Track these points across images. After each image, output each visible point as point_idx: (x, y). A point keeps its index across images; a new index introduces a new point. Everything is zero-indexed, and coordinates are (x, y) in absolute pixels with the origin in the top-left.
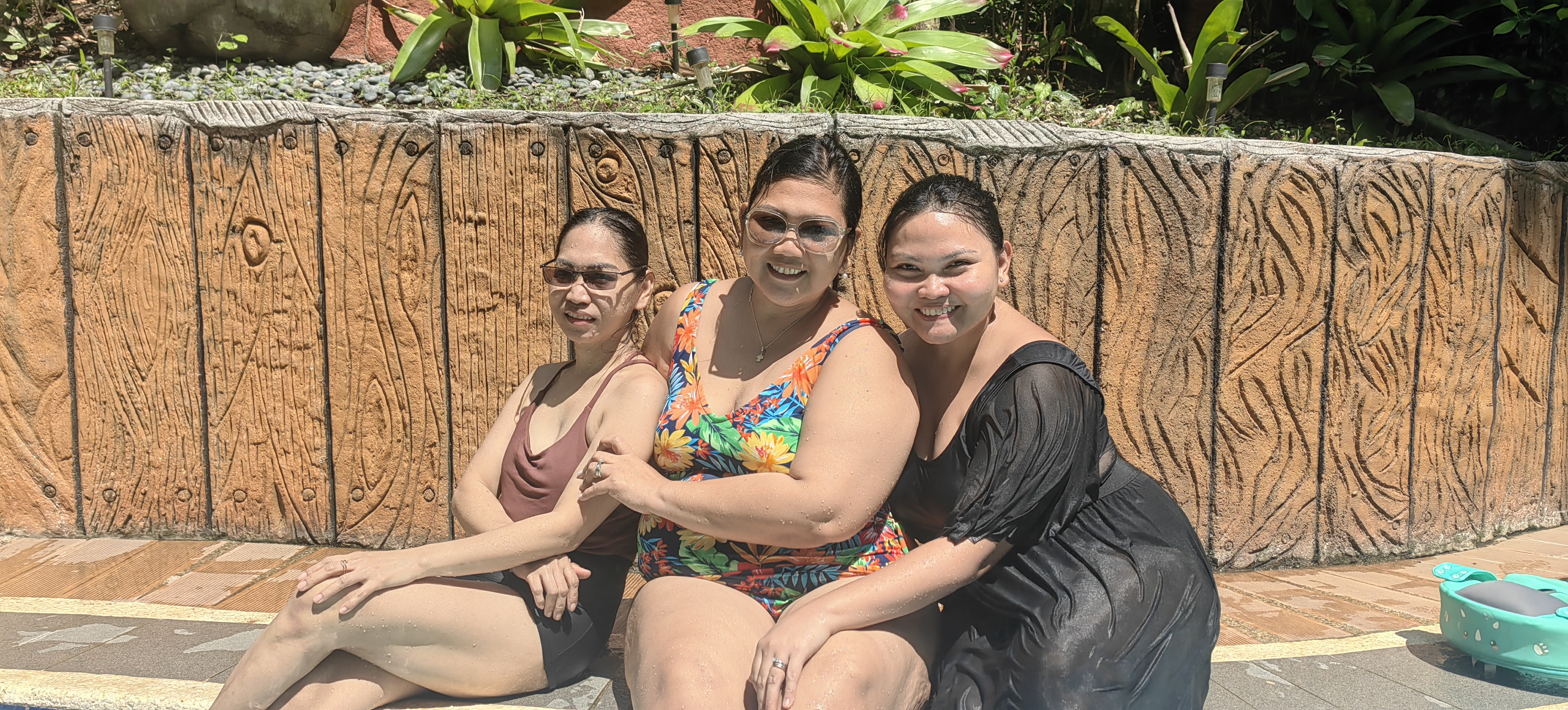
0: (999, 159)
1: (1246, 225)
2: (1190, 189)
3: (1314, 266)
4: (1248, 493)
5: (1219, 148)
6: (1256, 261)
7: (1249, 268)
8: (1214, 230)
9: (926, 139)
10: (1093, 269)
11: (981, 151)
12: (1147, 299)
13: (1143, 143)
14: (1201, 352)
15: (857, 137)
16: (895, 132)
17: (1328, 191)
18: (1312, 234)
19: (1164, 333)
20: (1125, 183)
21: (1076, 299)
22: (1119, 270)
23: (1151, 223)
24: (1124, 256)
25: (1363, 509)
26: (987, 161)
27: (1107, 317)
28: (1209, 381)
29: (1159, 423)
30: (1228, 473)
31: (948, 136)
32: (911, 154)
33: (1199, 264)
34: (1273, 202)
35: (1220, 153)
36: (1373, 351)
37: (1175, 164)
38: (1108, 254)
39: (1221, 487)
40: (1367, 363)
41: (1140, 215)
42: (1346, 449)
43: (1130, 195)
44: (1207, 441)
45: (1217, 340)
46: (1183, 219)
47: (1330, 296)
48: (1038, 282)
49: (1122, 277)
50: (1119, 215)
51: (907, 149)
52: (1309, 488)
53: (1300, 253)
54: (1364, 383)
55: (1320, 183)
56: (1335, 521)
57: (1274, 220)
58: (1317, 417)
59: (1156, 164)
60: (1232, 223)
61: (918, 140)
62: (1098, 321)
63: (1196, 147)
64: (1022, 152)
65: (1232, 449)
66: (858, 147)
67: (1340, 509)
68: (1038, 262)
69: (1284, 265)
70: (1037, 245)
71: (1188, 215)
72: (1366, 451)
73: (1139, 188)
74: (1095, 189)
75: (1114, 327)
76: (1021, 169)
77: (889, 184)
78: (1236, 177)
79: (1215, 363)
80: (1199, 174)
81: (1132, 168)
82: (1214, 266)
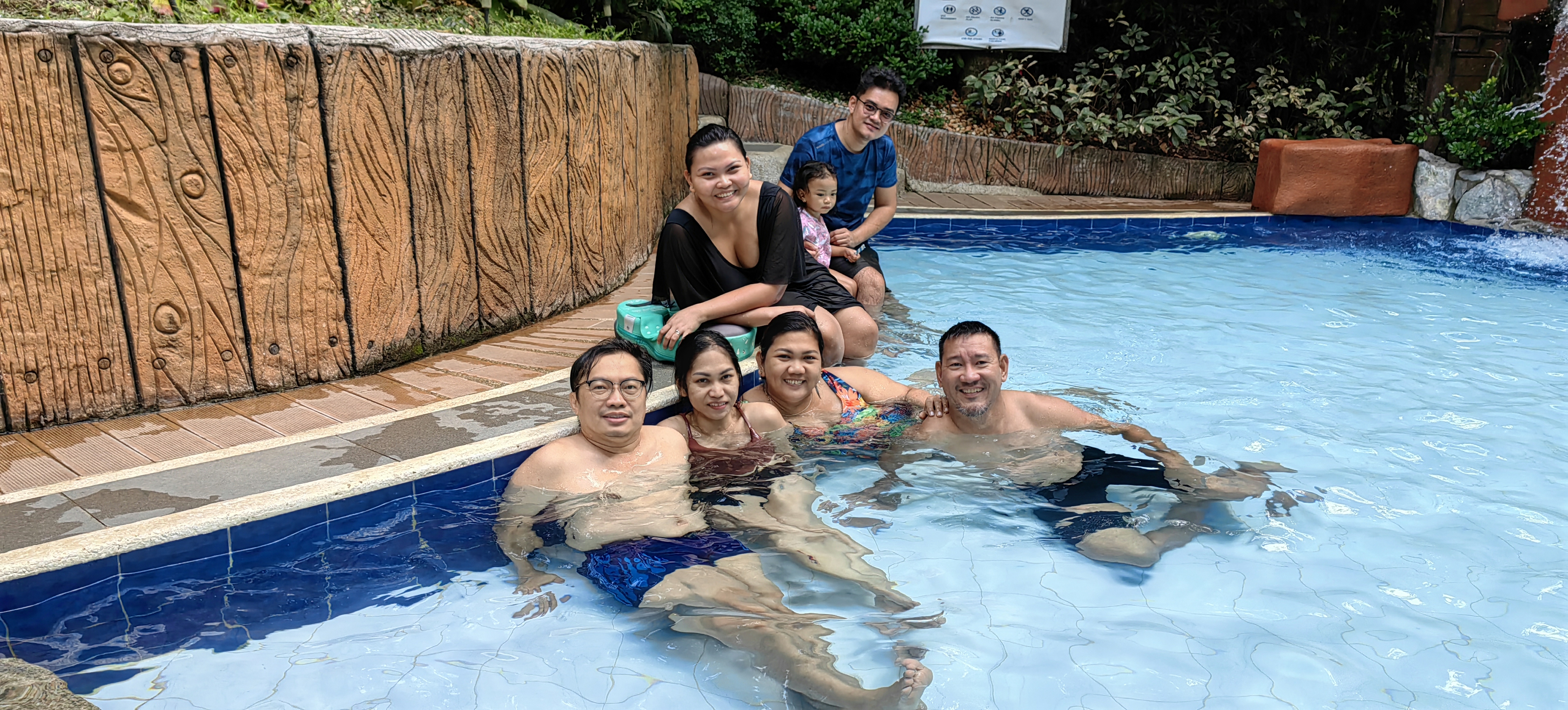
0: (411, 58)
1: (531, 96)
2: (504, 74)
3: (560, 119)
4: (545, 269)
5: (513, 45)
6: (537, 118)
7: (534, 123)
8: (517, 100)
9: (373, 46)
10: (465, 132)
11: (404, 53)
12: (491, 149)
13: (480, 43)
14: (518, 183)
15: (329, 45)
16: (354, 41)
17: (562, 71)
18: (559, 100)
19: (501, 171)
20: (475, 72)
21: (459, 153)
22: (478, 132)
23: (489, 97)
24: (479, 122)
25: (588, 268)
26: (407, 61)
27: (474, 165)
28: (522, 201)
29: (503, 231)
30: (535, 258)
31: (384, 43)
32: (365, 57)
33: (513, 124)
34: (541, 81)
35: (513, 49)
36: (585, 170)
37: (496, 57)
38: (471, 120)
39: (534, 268)
40: (583, 178)
41: (483, 92)
42: (578, 234)
43: (478, 80)
44: (525, 239)
45: (523, 173)
46: (504, 94)
47: (568, 138)
48: (440, 144)
49: (479, 137)
50: (474, 95)
51: (362, 54)
52: (568, 260)
53: (554, 113)
54: (583, 191)
55: (559, 66)
56: (579, 278)
57: (542, 91)
58: (567, 214)
59: (488, 58)
60: (525, 95)
61: (367, 46)
62: (469, 168)
63: (505, 45)
64: (424, 53)
65: (536, 242)
66: (331, 53)
67: (580, 270)
68: (438, 131)
69: (548, 120)
70: (437, 119)
71: (505, 92)
72: (586, 233)
73: (482, 75)
74: (461, 77)
75: (478, 171)
76: (425, 66)
77: (354, 80)
78: (524, 64)
79: (524, 188)
80: (507, 63)
81: (477, 61)
82: (519, 124)
